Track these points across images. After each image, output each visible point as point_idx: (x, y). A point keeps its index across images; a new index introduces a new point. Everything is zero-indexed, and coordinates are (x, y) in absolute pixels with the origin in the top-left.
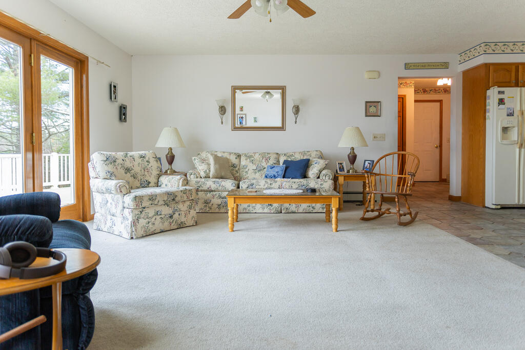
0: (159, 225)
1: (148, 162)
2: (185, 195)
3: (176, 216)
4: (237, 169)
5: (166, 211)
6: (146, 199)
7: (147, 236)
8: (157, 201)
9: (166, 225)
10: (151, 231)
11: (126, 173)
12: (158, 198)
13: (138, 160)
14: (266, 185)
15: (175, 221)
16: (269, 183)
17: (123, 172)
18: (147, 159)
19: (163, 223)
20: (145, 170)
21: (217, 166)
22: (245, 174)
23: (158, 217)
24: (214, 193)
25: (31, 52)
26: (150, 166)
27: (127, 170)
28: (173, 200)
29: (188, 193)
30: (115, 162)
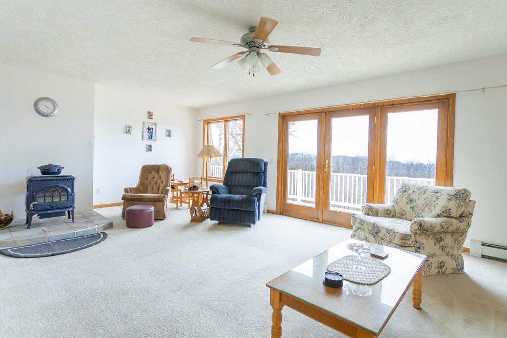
1: (437, 198)
17: (406, 201)
18: (439, 195)
20: (427, 206)
25: (375, 115)
26: (435, 203)
27: (411, 201)
28: (376, 233)
29: (391, 234)
30: (406, 191)
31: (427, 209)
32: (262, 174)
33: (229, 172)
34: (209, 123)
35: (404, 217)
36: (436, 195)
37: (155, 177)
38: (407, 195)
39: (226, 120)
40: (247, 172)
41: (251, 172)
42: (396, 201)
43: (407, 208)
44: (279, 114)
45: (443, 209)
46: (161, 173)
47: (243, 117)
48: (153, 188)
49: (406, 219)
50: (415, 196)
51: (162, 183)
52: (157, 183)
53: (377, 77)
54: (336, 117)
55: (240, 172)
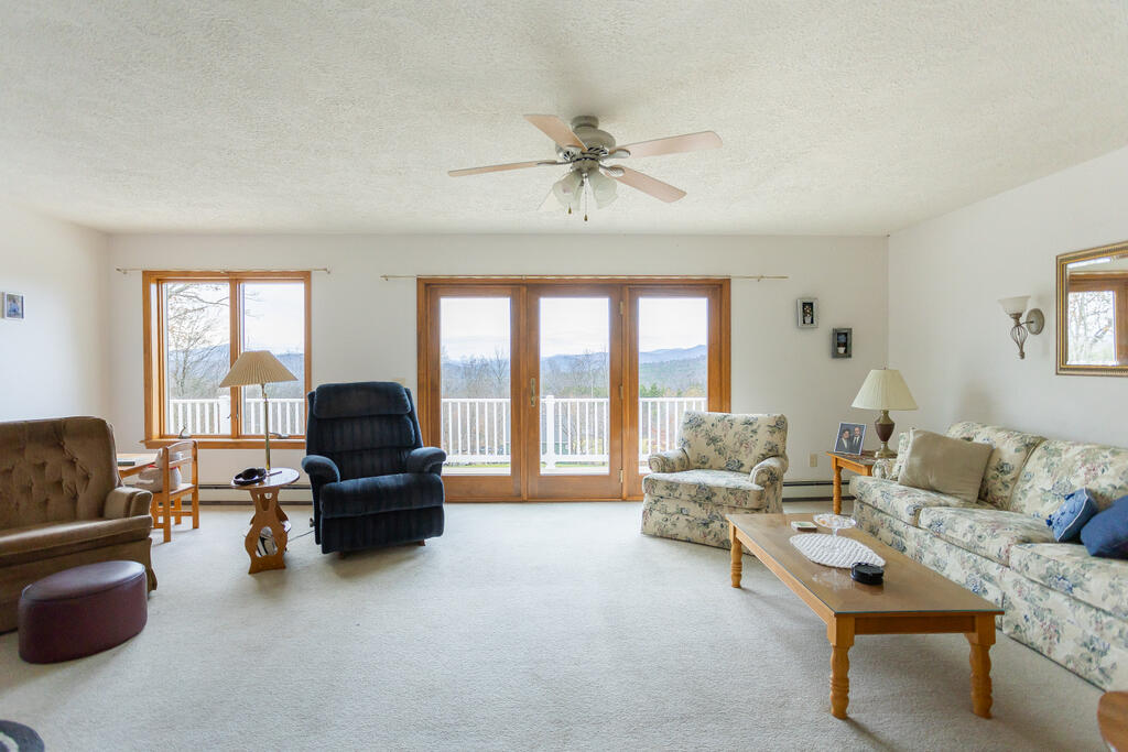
0: (682, 528)
1: (754, 432)
2: (732, 497)
3: (716, 525)
4: (1008, 477)
5: (697, 512)
6: (660, 485)
7: (661, 537)
8: (678, 492)
9: (697, 534)
10: (670, 533)
11: (708, 444)
12: (680, 490)
13: (738, 427)
14: (969, 536)
15: (713, 534)
16: (978, 533)
17: (705, 441)
18: (755, 427)
19: (691, 529)
20: (741, 445)
21: (916, 461)
22: (999, 485)
23: (682, 518)
24: (885, 517)
25: (621, 300)
26: (754, 439)
27: (713, 440)
28: (707, 498)
29: (739, 494)
30: (699, 426)
31: (743, 449)
32: (408, 419)
33: (319, 420)
34: (159, 281)
35: (707, 466)
36: (750, 428)
37: (43, 465)
38: (704, 433)
39: (235, 279)
40: (371, 417)
41: (380, 417)
42: (686, 442)
43: (710, 452)
44: (418, 279)
45: (769, 447)
46: (68, 443)
47: (305, 276)
48: (46, 501)
49: (711, 468)
50: (718, 432)
51: (87, 478)
52: (59, 483)
53: (625, 235)
54: (545, 296)
55: (354, 418)
